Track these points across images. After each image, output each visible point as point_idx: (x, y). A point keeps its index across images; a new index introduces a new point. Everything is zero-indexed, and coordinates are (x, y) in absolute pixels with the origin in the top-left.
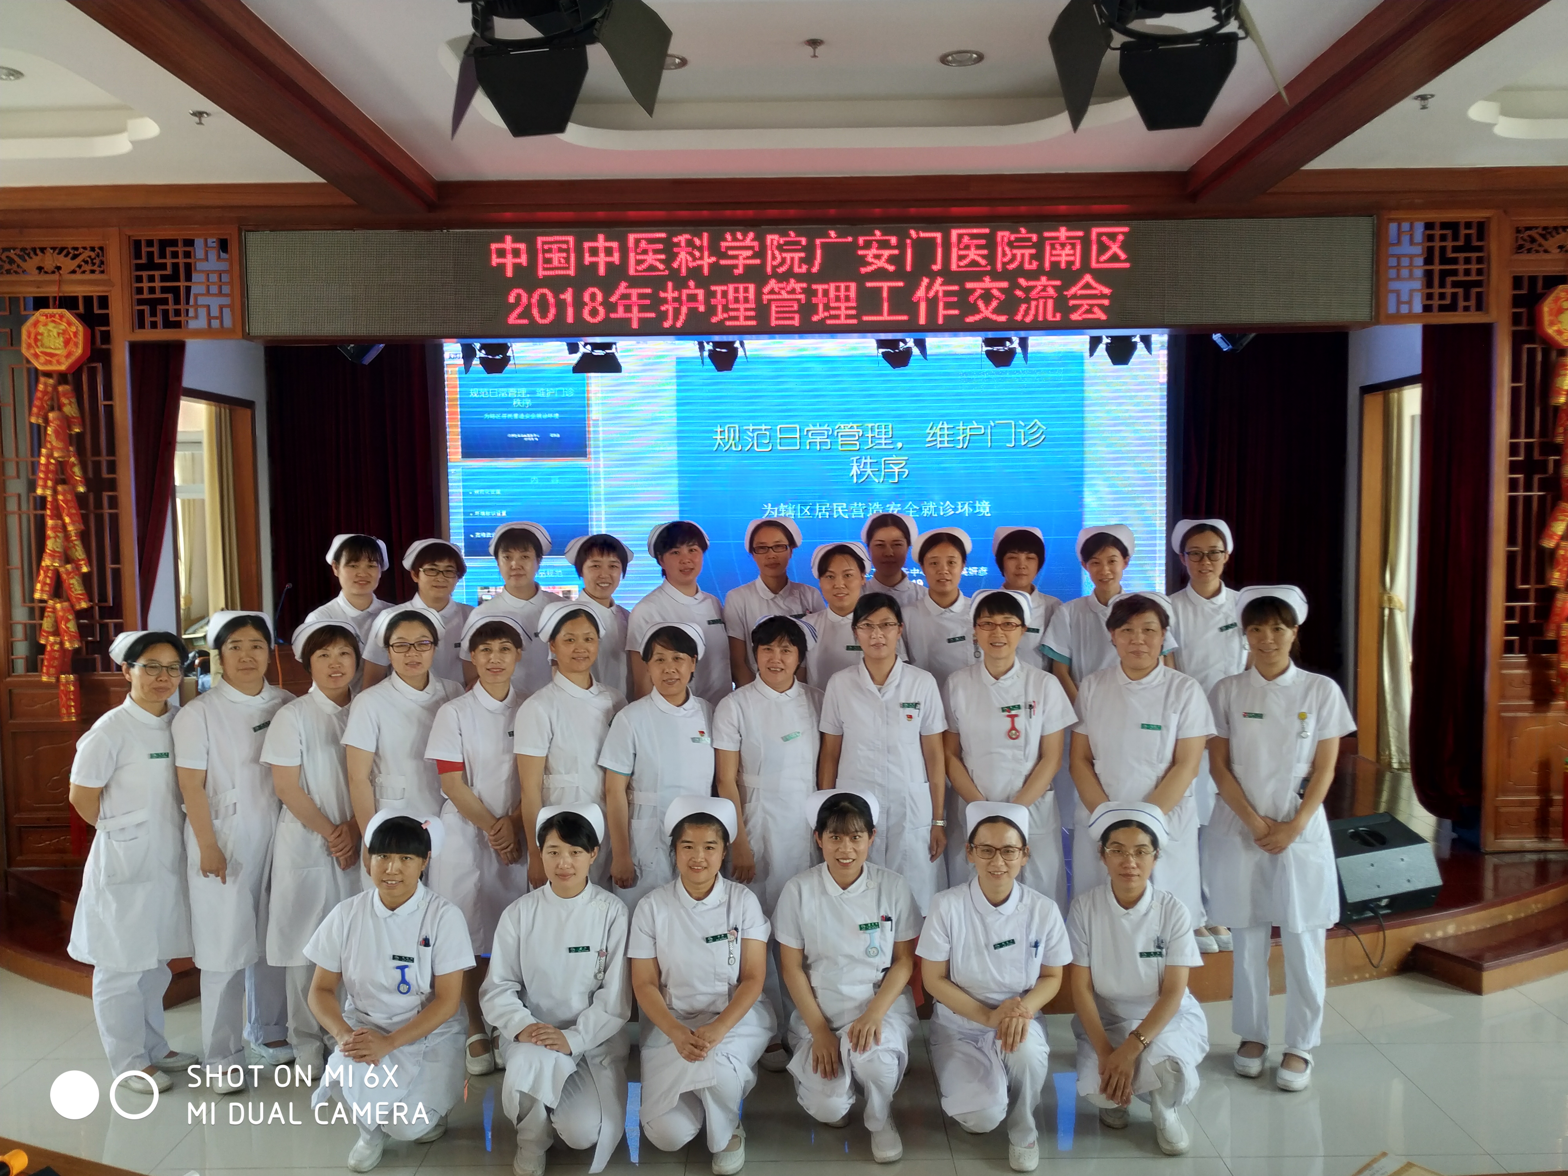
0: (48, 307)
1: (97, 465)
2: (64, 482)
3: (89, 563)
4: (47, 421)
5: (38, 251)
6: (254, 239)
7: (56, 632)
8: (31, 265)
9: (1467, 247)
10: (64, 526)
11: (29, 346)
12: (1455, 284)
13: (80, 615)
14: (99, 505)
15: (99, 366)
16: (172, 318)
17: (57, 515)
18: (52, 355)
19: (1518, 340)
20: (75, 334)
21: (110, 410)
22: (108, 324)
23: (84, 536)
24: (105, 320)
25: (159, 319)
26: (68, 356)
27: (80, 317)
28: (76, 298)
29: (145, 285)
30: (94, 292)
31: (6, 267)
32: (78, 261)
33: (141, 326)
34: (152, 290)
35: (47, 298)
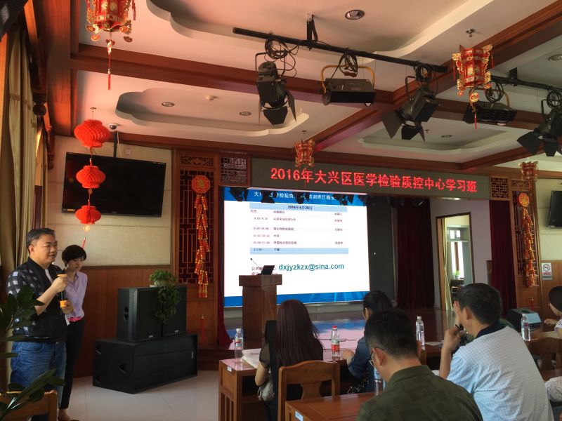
0: (199, 175)
5: (194, 158)
8: (191, 162)
9: (504, 184)
11: (194, 186)
12: (503, 192)
18: (201, 189)
19: (514, 204)
20: (207, 183)
21: (213, 205)
24: (214, 179)
27: (207, 178)
28: (204, 172)
29: (224, 170)
30: (210, 171)
31: (185, 162)
32: (206, 162)
33: (221, 182)
34: (226, 172)
35: (196, 172)
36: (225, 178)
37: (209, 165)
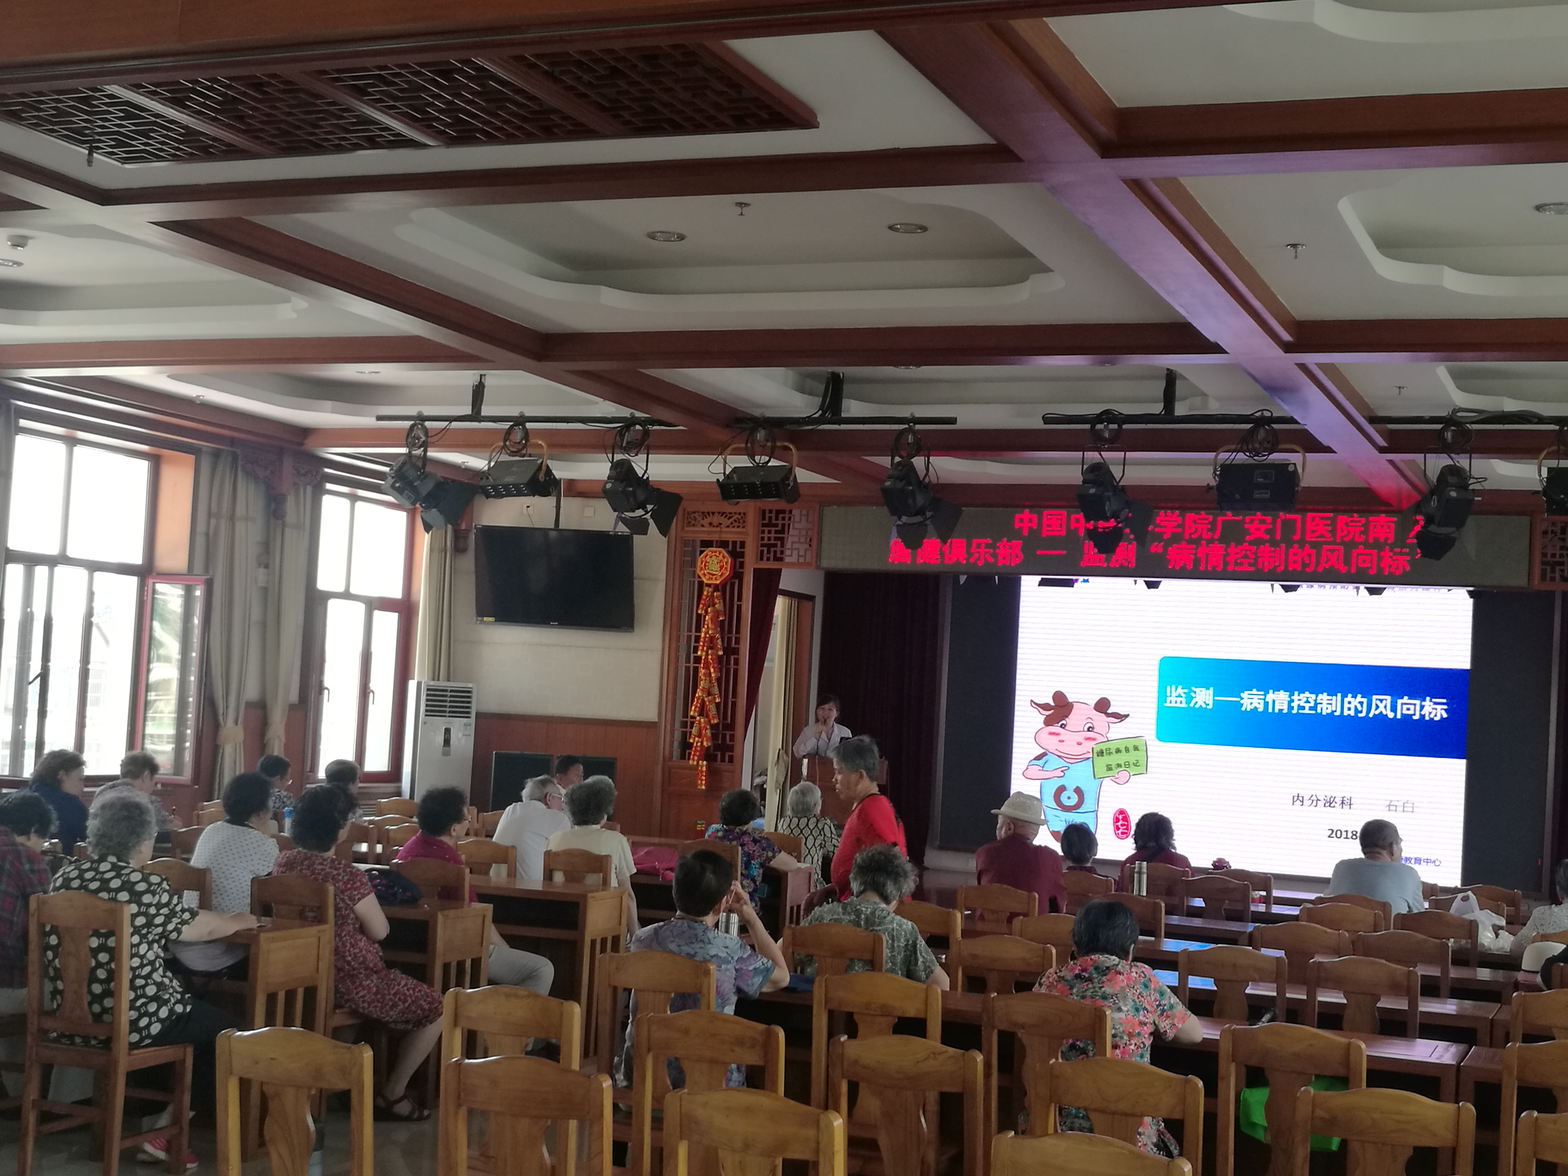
0: (712, 547)
1: (730, 639)
2: (711, 648)
3: (720, 696)
4: (707, 613)
5: (711, 514)
6: (828, 511)
7: (700, 736)
8: (706, 522)
10: (710, 673)
11: (701, 569)
13: (713, 727)
14: (728, 663)
15: (737, 581)
16: (778, 555)
17: (707, 667)
18: (713, 575)
20: (726, 563)
21: (739, 607)
22: (743, 557)
23: (719, 680)
24: (742, 555)
25: (772, 556)
26: (721, 576)
27: (728, 552)
28: (728, 541)
29: (766, 535)
30: (738, 538)
31: (693, 522)
32: (731, 520)
33: (762, 559)
34: (769, 539)
35: (712, 541)
36: (769, 552)
37: (738, 527)
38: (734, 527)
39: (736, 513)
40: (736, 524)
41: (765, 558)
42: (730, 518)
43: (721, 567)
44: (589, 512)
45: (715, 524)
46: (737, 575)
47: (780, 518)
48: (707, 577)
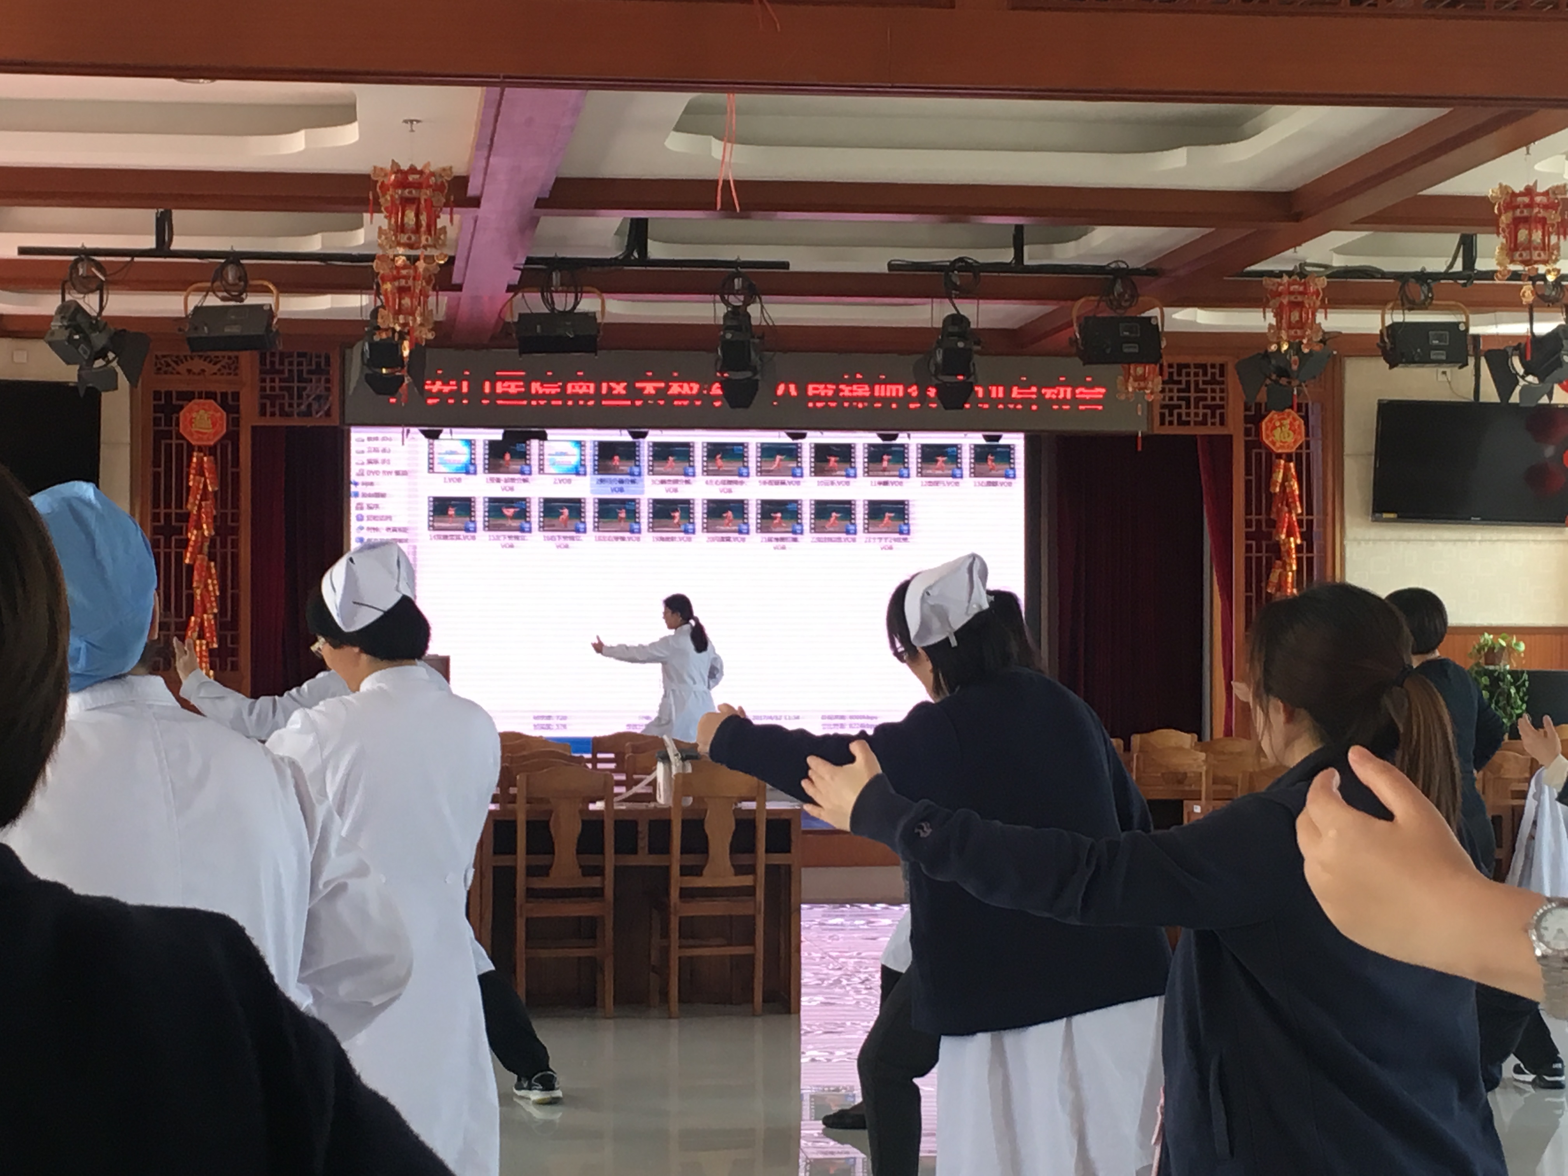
1: (225, 516)
5: (189, 358)
7: (203, 637)
8: (182, 368)
12: (1205, 407)
14: (224, 545)
15: (232, 444)
16: (286, 409)
19: (1249, 446)
21: (235, 475)
22: (238, 413)
25: (277, 410)
26: (215, 435)
27: (221, 406)
29: (268, 385)
30: (231, 390)
31: (164, 368)
32: (218, 366)
33: (263, 413)
34: (273, 389)
35: (193, 393)
36: (273, 405)
37: (230, 374)
38: (222, 374)
39: (224, 357)
40: (226, 371)
41: (268, 414)
42: (215, 364)
43: (214, 424)
44: (21, 357)
45: (196, 370)
46: (232, 436)
47: (286, 363)
48: (196, 436)
